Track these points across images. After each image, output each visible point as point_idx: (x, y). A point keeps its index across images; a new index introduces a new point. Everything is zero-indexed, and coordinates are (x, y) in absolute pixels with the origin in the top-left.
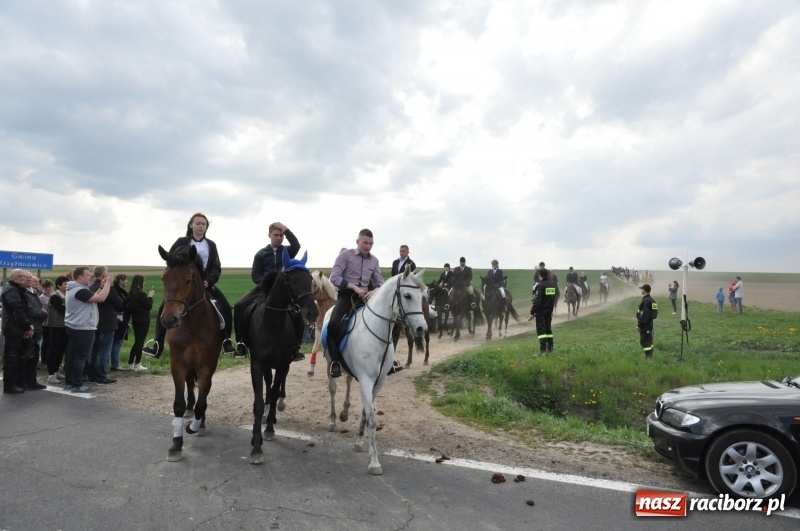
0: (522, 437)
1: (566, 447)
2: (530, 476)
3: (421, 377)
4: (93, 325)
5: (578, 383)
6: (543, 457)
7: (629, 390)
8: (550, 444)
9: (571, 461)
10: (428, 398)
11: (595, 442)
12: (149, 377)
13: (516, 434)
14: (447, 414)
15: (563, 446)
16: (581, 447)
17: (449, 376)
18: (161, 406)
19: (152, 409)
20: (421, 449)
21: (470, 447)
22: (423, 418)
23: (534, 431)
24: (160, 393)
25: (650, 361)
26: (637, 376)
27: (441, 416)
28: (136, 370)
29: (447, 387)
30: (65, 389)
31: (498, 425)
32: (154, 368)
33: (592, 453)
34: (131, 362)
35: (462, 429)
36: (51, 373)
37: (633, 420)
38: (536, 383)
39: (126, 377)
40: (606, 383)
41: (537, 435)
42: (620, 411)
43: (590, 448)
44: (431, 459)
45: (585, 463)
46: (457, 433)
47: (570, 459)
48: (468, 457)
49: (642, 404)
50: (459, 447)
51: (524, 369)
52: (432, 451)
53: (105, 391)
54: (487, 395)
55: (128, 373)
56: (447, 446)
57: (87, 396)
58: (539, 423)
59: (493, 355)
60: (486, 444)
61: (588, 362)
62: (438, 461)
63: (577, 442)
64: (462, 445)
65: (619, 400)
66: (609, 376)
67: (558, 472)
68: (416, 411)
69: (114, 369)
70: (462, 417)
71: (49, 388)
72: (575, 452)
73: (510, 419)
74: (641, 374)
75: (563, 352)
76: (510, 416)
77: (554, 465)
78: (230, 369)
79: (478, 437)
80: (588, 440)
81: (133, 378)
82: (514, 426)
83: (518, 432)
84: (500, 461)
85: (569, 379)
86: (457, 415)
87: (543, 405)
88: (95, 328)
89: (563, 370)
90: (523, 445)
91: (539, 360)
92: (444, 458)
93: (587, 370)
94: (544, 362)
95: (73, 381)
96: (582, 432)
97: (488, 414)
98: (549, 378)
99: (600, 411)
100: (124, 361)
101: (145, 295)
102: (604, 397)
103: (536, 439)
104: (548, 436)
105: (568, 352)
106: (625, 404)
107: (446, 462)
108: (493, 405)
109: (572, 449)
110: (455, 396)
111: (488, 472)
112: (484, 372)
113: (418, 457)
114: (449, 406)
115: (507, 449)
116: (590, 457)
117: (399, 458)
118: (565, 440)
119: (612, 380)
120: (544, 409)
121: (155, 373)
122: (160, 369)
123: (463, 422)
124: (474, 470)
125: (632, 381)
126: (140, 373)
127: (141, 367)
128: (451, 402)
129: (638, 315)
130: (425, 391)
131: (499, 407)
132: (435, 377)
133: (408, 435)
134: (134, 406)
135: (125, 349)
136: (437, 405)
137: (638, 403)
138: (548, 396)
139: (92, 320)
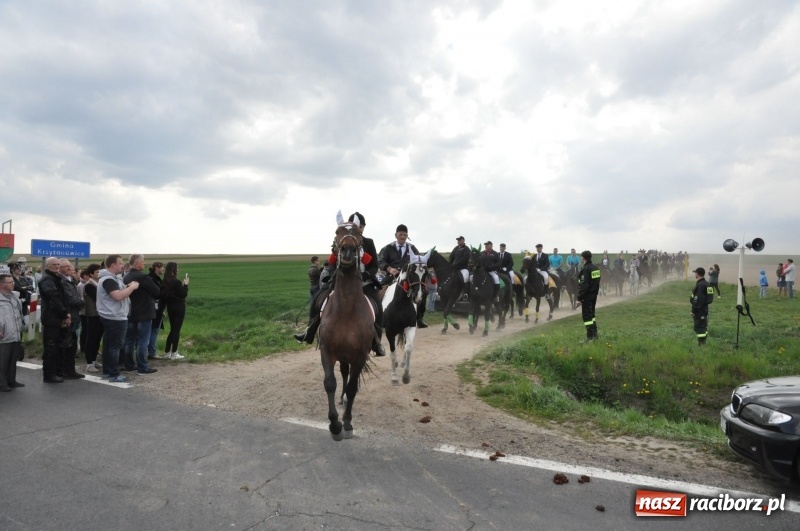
0: (578, 432)
1: (627, 443)
2: (594, 476)
3: (463, 365)
4: (123, 316)
5: (629, 371)
6: (605, 454)
7: (685, 379)
8: (609, 439)
9: (636, 458)
10: (473, 388)
11: (658, 437)
12: (185, 366)
13: (570, 427)
14: (495, 404)
15: (624, 441)
16: (644, 443)
17: (492, 364)
18: (199, 397)
19: (190, 399)
20: (472, 444)
21: (524, 442)
22: (470, 410)
23: (590, 424)
24: (197, 382)
25: (704, 348)
26: (692, 364)
27: (489, 408)
28: (173, 358)
29: (491, 376)
30: (103, 378)
31: (550, 417)
32: (191, 356)
33: (657, 450)
34: (167, 351)
35: (512, 422)
36: (90, 362)
37: (690, 411)
38: (584, 371)
39: (164, 365)
40: (659, 371)
41: (594, 428)
42: (675, 401)
43: (654, 444)
44: (485, 455)
45: (652, 462)
46: (509, 427)
47: (635, 456)
48: (524, 454)
49: (699, 394)
50: (512, 442)
51: (571, 356)
52: (485, 446)
53: (143, 381)
54: (534, 384)
55: (165, 362)
56: (499, 441)
57: (125, 385)
58: (594, 415)
59: (537, 342)
60: (542, 439)
61: (638, 349)
62: (492, 459)
63: (638, 437)
64: (516, 440)
65: (674, 390)
66: (662, 364)
67: (625, 472)
68: (462, 402)
69: (151, 357)
70: (511, 408)
71: (88, 377)
72: (639, 448)
73: (563, 411)
74: (695, 362)
75: (610, 339)
76: (561, 407)
77: (618, 464)
78: (267, 357)
79: (531, 431)
80: (650, 435)
81: (170, 367)
82: (567, 419)
83: (572, 424)
84: (559, 458)
85: (619, 367)
86: (506, 407)
87: (592, 394)
88: (126, 319)
89: (613, 358)
90: (580, 440)
91: (586, 347)
92: (499, 455)
93: (638, 358)
94: (591, 348)
95: (110, 371)
96: (642, 426)
97: (538, 405)
98: (598, 366)
99: (654, 401)
100: (160, 348)
101: (179, 283)
102: (657, 387)
103: (593, 433)
104: (605, 429)
105: (616, 338)
106: (681, 394)
107: (501, 459)
108: (544, 396)
109: (634, 445)
110: (501, 385)
111: (548, 472)
112: (530, 360)
113: (470, 453)
114: (496, 396)
115: (565, 444)
116: (656, 454)
117: (450, 455)
118: (625, 434)
119: (665, 369)
120: (593, 398)
121: (192, 361)
122: (197, 357)
123: (512, 413)
124: (533, 470)
125: (687, 369)
126: (177, 362)
127: (178, 356)
128: (498, 392)
129: (692, 300)
130: (470, 380)
131: (551, 397)
132: (478, 365)
133: (457, 428)
134: (171, 396)
135: (162, 337)
136: (483, 394)
137: (694, 393)
138: (598, 386)
139: (122, 311)
